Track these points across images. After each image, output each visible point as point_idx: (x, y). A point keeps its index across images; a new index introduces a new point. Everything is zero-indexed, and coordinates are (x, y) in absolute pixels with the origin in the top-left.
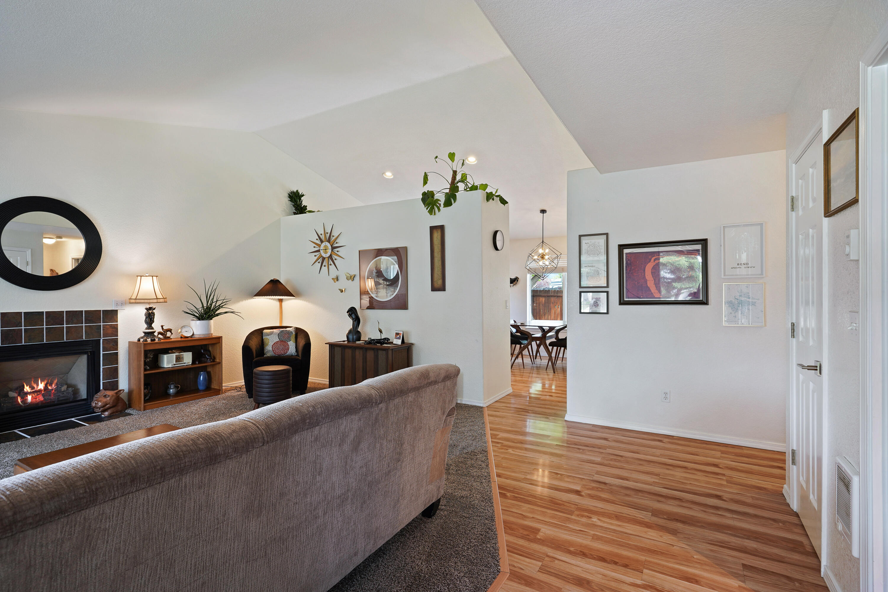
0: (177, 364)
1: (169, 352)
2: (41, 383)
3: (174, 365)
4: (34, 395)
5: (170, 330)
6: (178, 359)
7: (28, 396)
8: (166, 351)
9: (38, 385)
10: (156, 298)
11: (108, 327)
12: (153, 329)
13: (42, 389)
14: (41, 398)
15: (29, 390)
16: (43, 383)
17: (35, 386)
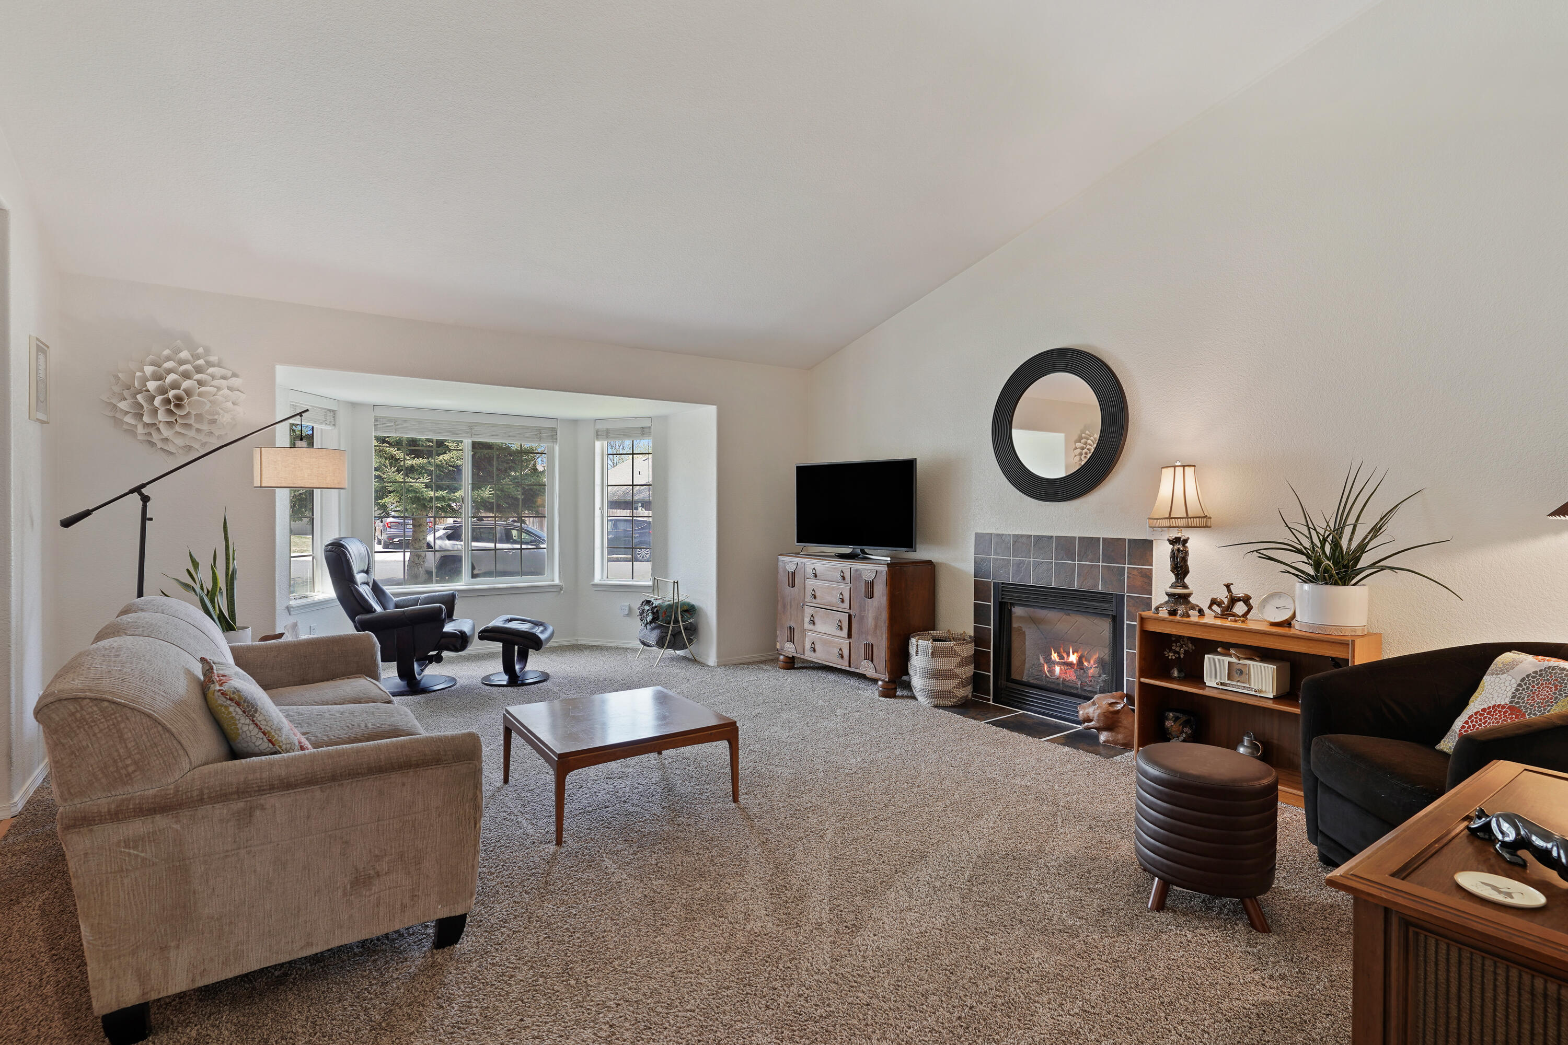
0: (1233, 686)
1: (1219, 649)
2: (1073, 654)
3: (1222, 684)
4: (1063, 668)
5: (1246, 600)
6: (1232, 671)
7: (1056, 666)
8: (1211, 646)
9: (1068, 655)
10: (1185, 516)
11: (1135, 572)
12: (1185, 587)
13: (1075, 662)
14: (1071, 676)
15: (1057, 660)
16: (1076, 654)
17: (1065, 656)
